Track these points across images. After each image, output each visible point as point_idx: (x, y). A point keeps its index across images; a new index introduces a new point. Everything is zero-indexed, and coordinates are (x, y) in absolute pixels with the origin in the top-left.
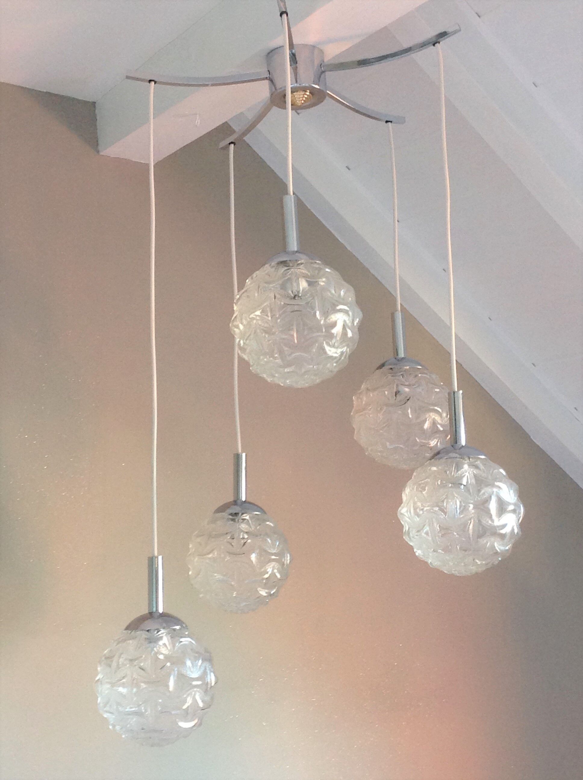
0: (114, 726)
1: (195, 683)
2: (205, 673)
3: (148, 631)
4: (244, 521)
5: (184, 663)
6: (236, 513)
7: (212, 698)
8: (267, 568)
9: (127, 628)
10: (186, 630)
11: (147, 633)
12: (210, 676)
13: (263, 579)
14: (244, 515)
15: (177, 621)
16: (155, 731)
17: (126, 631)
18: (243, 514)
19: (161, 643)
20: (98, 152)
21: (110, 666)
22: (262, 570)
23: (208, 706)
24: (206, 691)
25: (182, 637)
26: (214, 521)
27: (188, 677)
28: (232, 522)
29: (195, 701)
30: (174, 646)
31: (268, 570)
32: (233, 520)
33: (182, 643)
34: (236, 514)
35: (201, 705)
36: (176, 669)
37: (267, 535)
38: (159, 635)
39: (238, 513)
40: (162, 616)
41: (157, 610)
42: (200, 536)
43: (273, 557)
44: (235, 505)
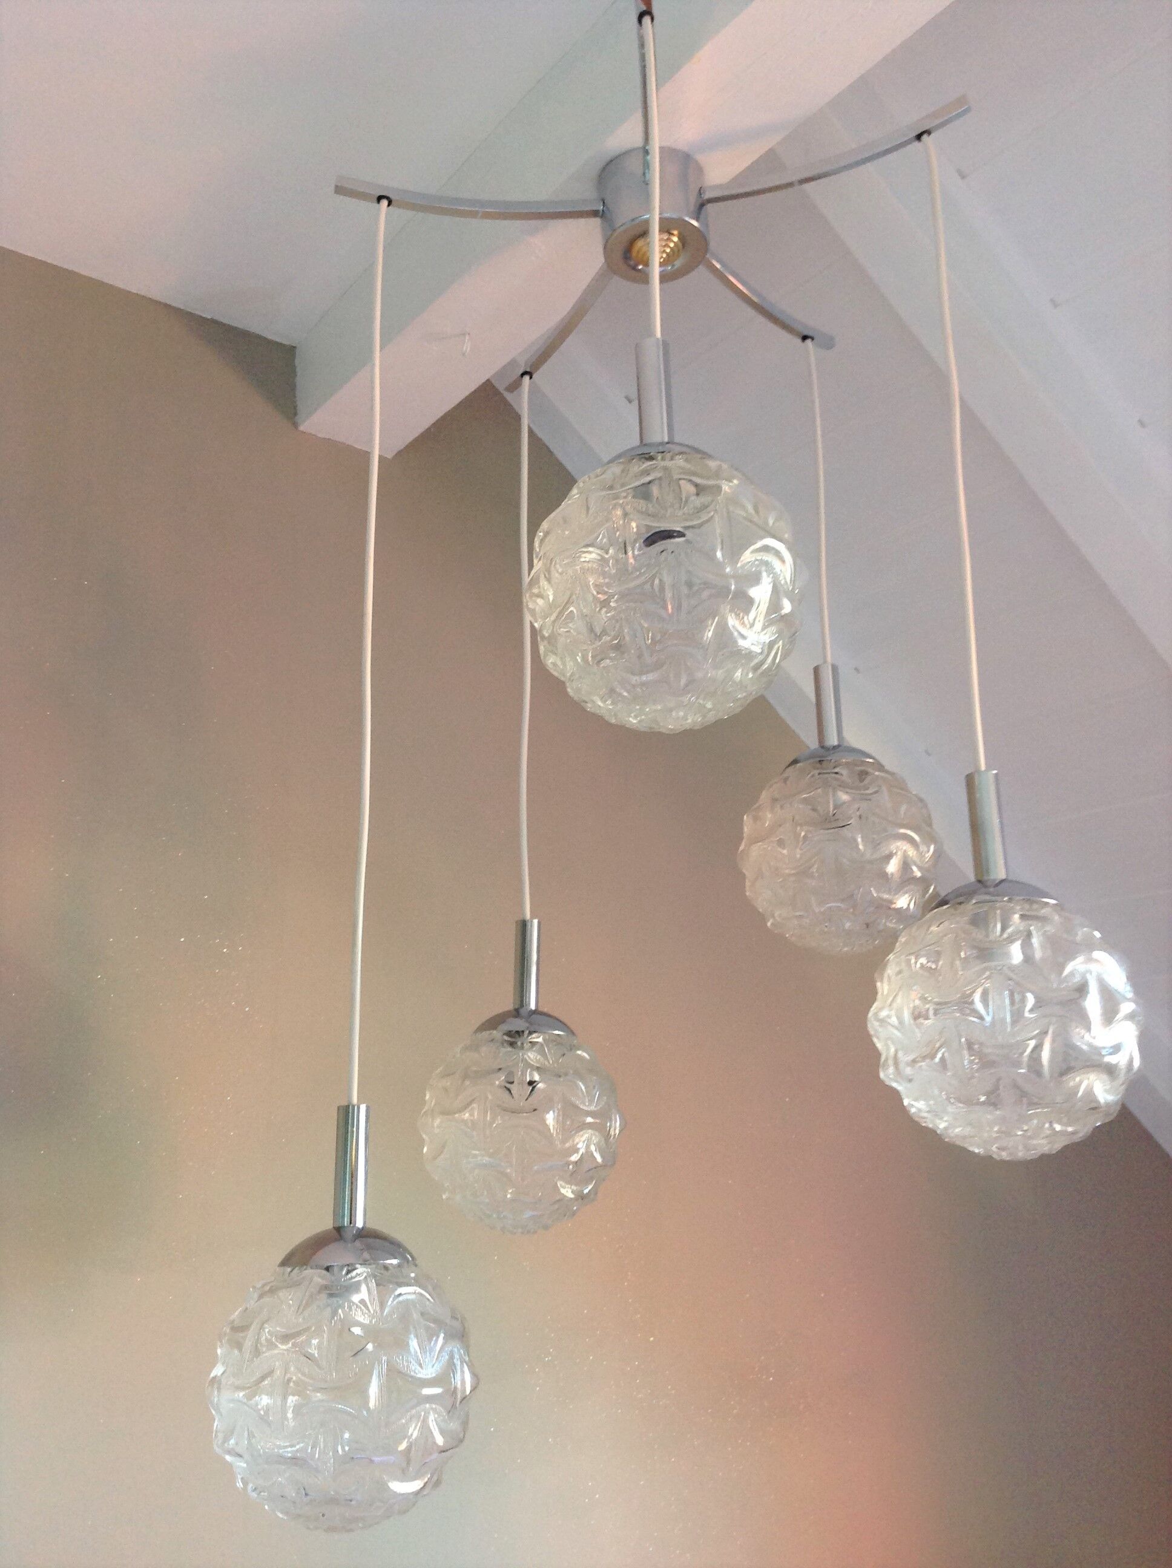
0: (245, 1483)
1: (427, 1391)
2: (450, 1367)
3: (327, 1269)
4: (532, 1047)
5: (405, 1346)
6: (517, 1032)
7: (465, 1424)
8: (577, 1140)
9: (284, 1263)
10: (414, 1268)
11: (324, 1272)
12: (462, 1372)
13: (568, 1164)
14: (534, 1035)
15: (395, 1247)
16: (333, 1501)
17: (280, 1270)
18: (530, 1033)
19: (356, 1298)
20: (295, 425)
21: (239, 1346)
22: (567, 1145)
23: (456, 1442)
24: (451, 1410)
25: (400, 1285)
26: (474, 1047)
27: (412, 1377)
28: (510, 1049)
29: (425, 1429)
30: (382, 1305)
31: (579, 1146)
32: (512, 1044)
33: (401, 1298)
34: (519, 1033)
35: (440, 1440)
36: (385, 1358)
37: (578, 1075)
38: (352, 1278)
39: (523, 1032)
40: (362, 1237)
41: (351, 1221)
42: (448, 1075)
43: (589, 1120)
44: (516, 1017)
